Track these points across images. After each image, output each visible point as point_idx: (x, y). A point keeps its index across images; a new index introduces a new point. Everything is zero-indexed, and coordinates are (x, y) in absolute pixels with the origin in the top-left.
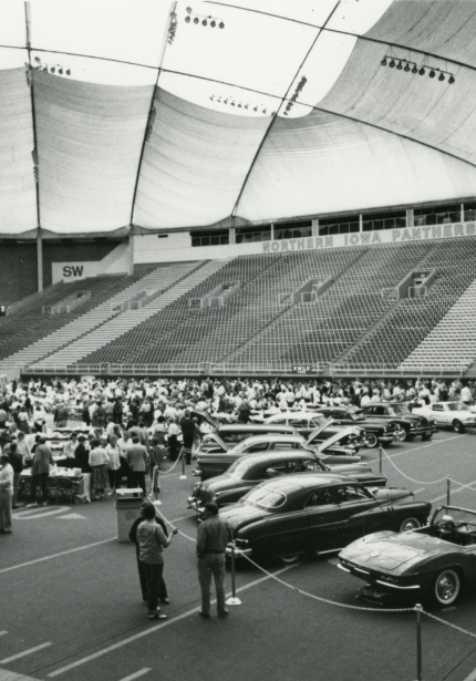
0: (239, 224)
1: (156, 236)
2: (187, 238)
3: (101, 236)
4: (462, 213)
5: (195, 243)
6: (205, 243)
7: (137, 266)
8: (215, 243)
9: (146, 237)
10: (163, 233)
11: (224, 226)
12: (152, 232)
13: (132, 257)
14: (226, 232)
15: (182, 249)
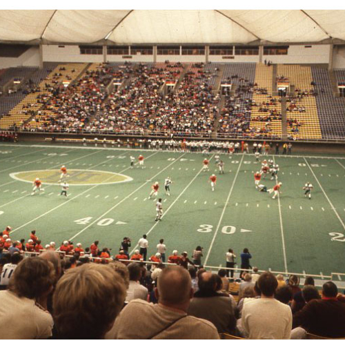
0: (110, 44)
1: (57, 46)
2: (77, 49)
3: (21, 43)
4: (234, 50)
5: (83, 52)
6: (88, 53)
7: (46, 64)
8: (94, 53)
9: (50, 46)
10: (62, 45)
11: (100, 44)
12: (53, 43)
13: (41, 57)
14: (101, 48)
15: (74, 55)
